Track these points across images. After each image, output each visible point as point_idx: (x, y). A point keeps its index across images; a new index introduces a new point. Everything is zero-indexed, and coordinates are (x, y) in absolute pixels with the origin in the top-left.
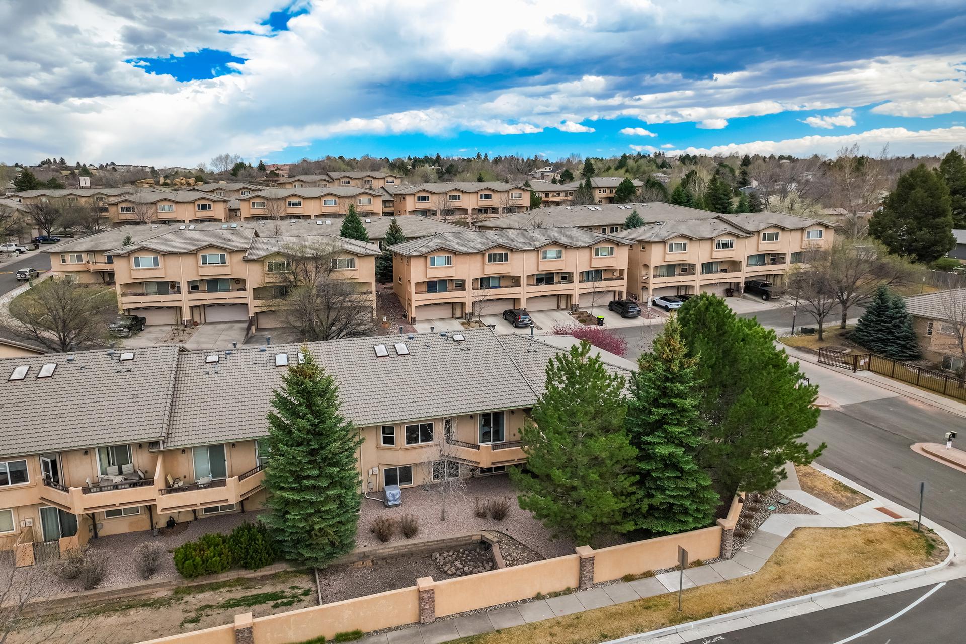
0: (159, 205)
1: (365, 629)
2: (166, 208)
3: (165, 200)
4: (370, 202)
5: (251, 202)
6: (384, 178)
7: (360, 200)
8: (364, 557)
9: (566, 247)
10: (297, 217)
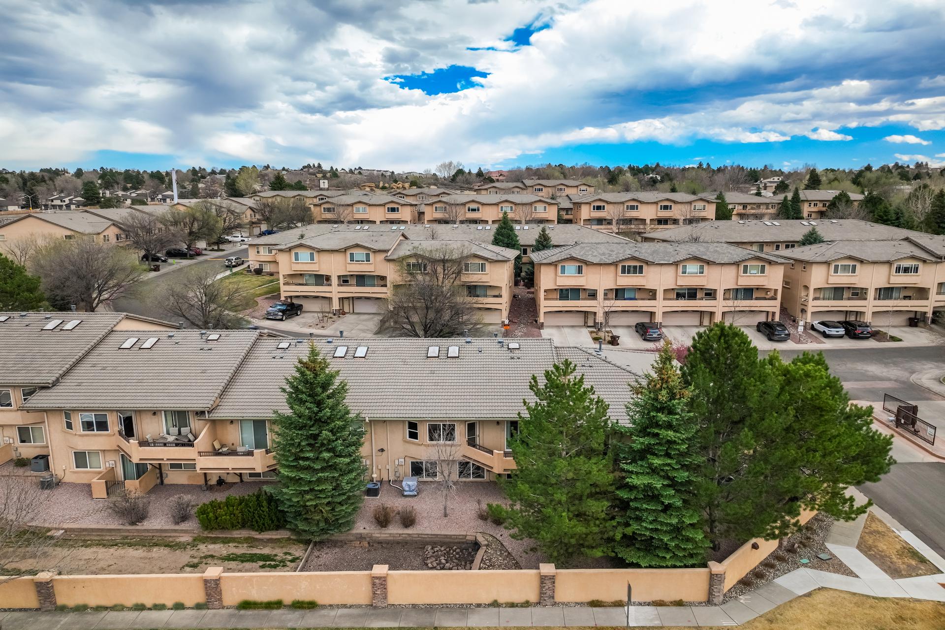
0: (355, 207)
1: (320, 601)
2: (361, 210)
3: (360, 202)
4: (545, 210)
5: (434, 206)
6: (577, 187)
7: (536, 207)
8: (361, 538)
9: (708, 262)
10: (475, 221)
